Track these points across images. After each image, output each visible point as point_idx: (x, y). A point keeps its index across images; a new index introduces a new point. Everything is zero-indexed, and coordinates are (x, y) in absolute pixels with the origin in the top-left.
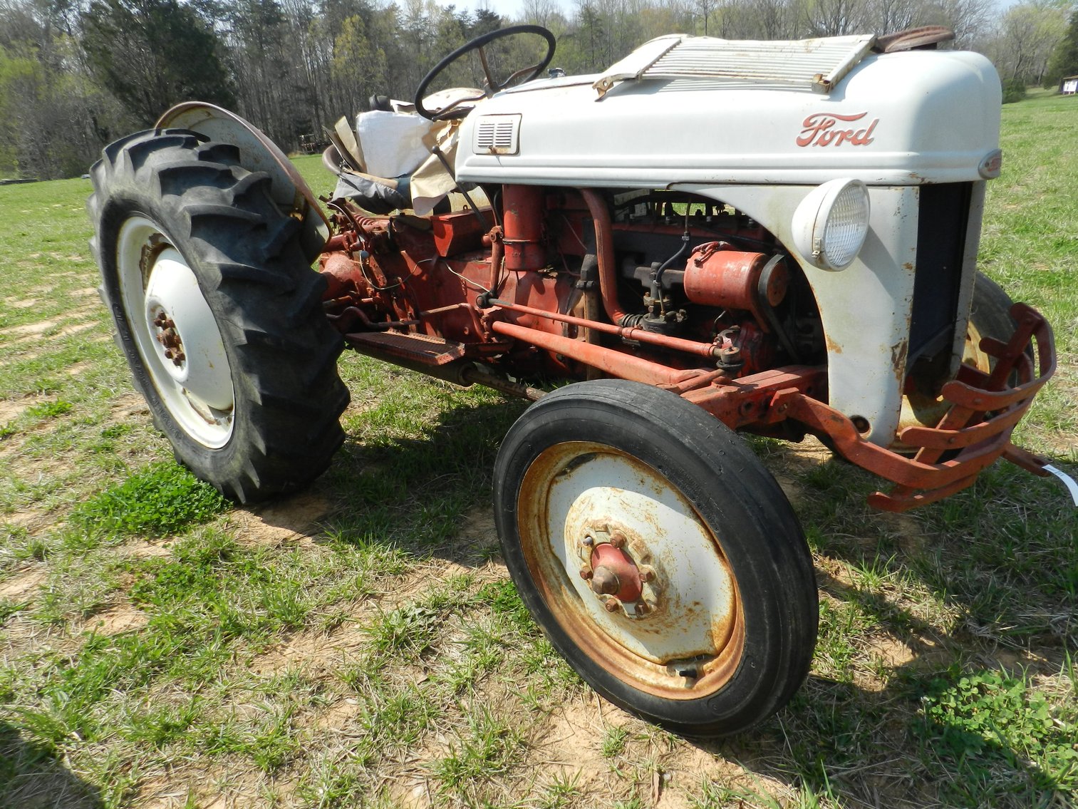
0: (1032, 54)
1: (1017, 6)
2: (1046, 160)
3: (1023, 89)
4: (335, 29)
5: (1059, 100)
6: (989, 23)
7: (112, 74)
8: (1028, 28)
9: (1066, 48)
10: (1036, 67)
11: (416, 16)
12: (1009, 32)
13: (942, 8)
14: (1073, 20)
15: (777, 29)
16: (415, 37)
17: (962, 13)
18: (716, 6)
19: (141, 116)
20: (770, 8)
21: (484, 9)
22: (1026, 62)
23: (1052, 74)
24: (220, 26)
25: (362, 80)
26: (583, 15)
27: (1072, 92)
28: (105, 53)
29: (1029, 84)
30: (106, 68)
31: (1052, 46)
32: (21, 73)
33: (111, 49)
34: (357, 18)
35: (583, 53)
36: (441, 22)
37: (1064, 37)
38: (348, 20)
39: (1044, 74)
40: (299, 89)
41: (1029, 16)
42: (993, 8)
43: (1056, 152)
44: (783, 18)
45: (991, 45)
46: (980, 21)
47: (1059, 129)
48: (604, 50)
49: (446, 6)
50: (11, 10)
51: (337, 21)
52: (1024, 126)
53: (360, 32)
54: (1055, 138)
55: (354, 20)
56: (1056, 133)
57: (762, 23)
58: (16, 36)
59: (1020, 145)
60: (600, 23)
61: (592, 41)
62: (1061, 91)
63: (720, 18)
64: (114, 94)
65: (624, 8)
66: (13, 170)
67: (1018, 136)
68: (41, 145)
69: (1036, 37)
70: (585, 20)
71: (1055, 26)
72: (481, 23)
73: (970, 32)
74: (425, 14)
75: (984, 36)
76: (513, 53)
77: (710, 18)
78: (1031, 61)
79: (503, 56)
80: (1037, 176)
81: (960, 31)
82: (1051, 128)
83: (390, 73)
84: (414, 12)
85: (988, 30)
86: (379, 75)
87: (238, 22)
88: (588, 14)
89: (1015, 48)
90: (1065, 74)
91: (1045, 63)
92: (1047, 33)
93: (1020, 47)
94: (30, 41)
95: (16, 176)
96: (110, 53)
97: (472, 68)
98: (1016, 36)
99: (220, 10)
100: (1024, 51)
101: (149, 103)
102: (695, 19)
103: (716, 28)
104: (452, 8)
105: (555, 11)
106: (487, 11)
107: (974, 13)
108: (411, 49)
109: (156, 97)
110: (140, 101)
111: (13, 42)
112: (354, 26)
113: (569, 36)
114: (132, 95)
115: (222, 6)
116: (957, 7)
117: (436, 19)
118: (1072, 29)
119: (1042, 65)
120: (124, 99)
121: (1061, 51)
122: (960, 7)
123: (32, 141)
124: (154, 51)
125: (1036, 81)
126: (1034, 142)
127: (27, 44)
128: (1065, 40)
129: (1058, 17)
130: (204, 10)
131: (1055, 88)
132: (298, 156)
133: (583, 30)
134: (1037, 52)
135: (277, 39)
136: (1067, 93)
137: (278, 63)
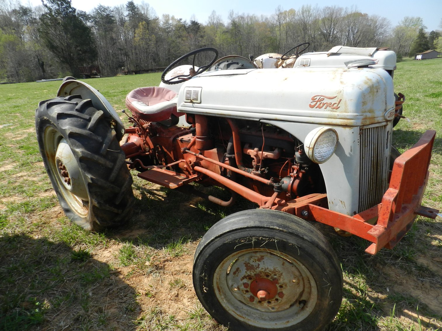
0: (404, 45)
1: (398, 26)
2: (408, 80)
3: (401, 58)
4: (135, 27)
5: (414, 62)
6: (388, 32)
7: (49, 42)
8: (403, 34)
9: (417, 42)
10: (406, 49)
11: (167, 22)
12: (396, 36)
13: (370, 26)
14: (420, 32)
15: (307, 32)
16: (166, 31)
17: (378, 28)
18: (284, 22)
19: (60, 58)
20: (305, 23)
21: (193, 20)
22: (402, 47)
23: (412, 52)
24: (89, 24)
25: (146, 46)
26: (232, 24)
27: (420, 59)
28: (47, 33)
29: (403, 56)
30: (47, 40)
31: (412, 41)
32: (9, 40)
33: (49, 32)
34: (144, 22)
35: (232, 39)
36: (176, 25)
37: (417, 38)
38: (141, 23)
39: (409, 52)
40: (121, 49)
41: (403, 30)
42: (389, 27)
43: (411, 77)
44: (309, 28)
45: (389, 40)
46: (385, 31)
47: (413, 71)
48: (240, 38)
49: (179, 19)
50: (4, 15)
51: (136, 23)
52: (401, 70)
53: (145, 28)
54: (411, 74)
55: (143, 23)
56: (412, 72)
57: (301, 29)
58: (6, 25)
59: (400, 75)
60: (239, 27)
61: (236, 34)
62: (415, 59)
63: (285, 27)
64: (50, 49)
65: (248, 22)
66: (4, 78)
67: (399, 73)
68: (17, 69)
69: (406, 38)
70: (233, 26)
71: (413, 34)
72: (192, 26)
73: (381, 35)
74: (170, 22)
75: (386, 37)
76: (205, 38)
77: (281, 27)
78: (404, 47)
79: (200, 39)
80: (405, 84)
81: (377, 35)
82: (410, 71)
83: (156, 44)
84: (166, 21)
85: (388, 35)
86: (152, 45)
87: (96, 23)
88: (234, 24)
89: (398, 42)
90: (417, 52)
91: (409, 48)
92: (410, 37)
93: (400, 41)
94: (12, 28)
95: (5, 81)
96: (49, 34)
97: (188, 43)
98: (398, 37)
99: (89, 18)
100: (401, 43)
101: (63, 53)
102: (276, 27)
103: (284, 30)
104: (181, 19)
105: (221, 22)
106: (194, 21)
107: (382, 28)
108: (165, 35)
109: (66, 51)
110: (60, 52)
111: (5, 28)
112: (143, 26)
113: (227, 32)
114: (56, 50)
115: (90, 16)
116: (376, 25)
117: (175, 23)
118: (419, 35)
119: (408, 48)
120: (53, 51)
121: (415, 43)
122: (377, 26)
123: (13, 67)
124: (66, 33)
125: (406, 54)
126: (405, 75)
127: (11, 29)
128: (417, 39)
129: (415, 31)
130: (83, 18)
131: (413, 58)
132: (121, 75)
133: (232, 30)
134: (406, 43)
135: (111, 30)
136: (418, 59)
137: (112, 38)
